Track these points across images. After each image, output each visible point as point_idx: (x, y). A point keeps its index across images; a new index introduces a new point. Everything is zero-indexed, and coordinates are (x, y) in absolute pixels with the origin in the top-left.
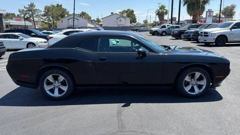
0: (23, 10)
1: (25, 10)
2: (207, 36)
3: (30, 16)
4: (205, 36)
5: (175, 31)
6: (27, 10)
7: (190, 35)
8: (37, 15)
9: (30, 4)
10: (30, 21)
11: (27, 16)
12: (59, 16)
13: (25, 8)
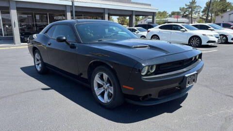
0: (183, 8)
1: (186, 7)
3: (189, 14)
6: (187, 8)
8: (196, 12)
9: (191, 1)
10: (188, 18)
11: (187, 13)
12: (219, 11)
13: (186, 5)
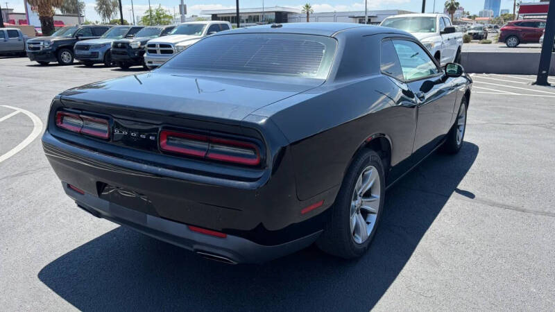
2: (171, 52)
4: (163, 52)
5: (42, 43)
7: (98, 53)
